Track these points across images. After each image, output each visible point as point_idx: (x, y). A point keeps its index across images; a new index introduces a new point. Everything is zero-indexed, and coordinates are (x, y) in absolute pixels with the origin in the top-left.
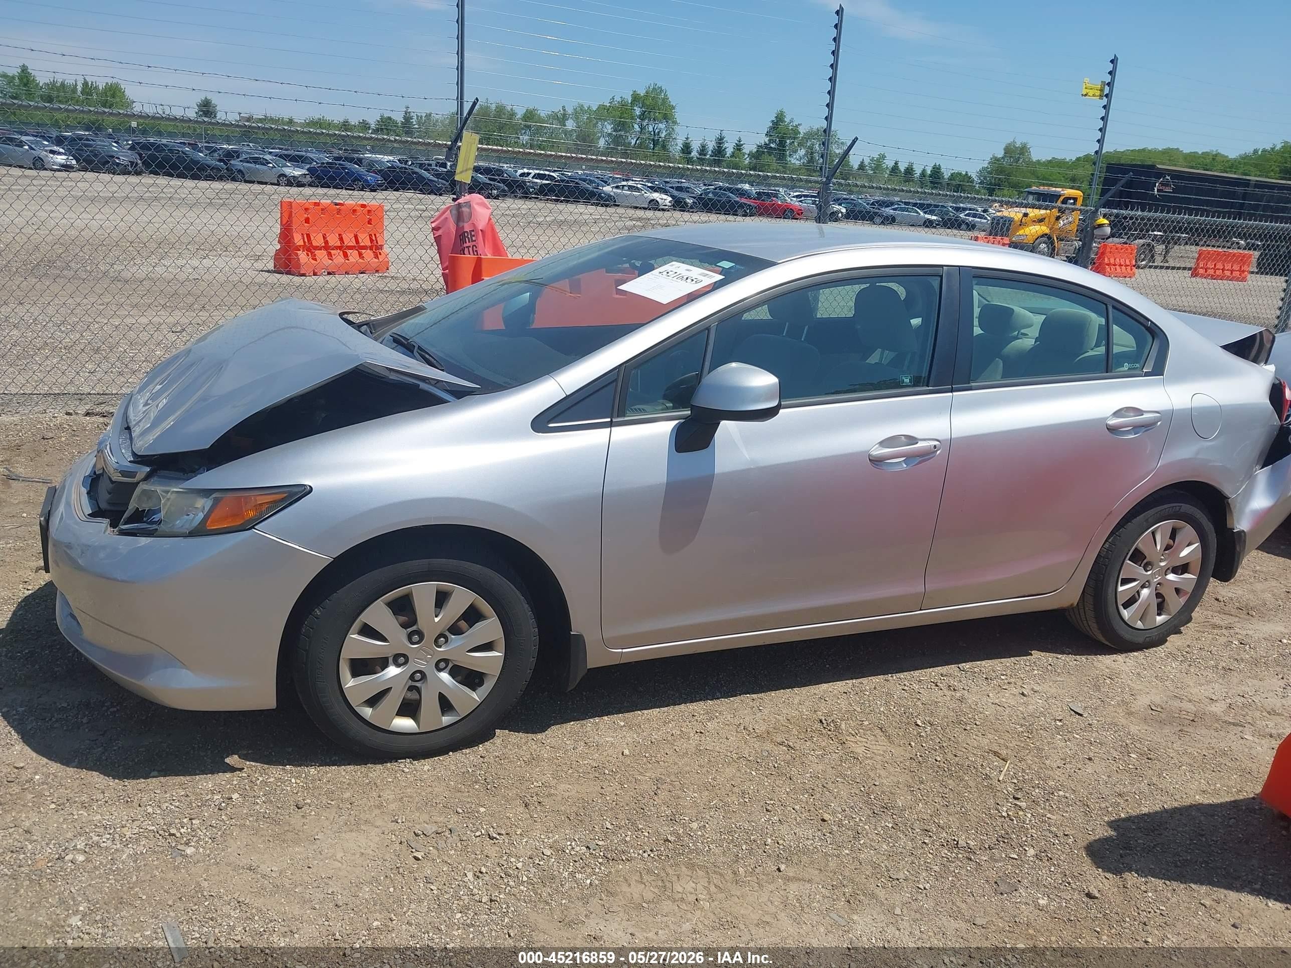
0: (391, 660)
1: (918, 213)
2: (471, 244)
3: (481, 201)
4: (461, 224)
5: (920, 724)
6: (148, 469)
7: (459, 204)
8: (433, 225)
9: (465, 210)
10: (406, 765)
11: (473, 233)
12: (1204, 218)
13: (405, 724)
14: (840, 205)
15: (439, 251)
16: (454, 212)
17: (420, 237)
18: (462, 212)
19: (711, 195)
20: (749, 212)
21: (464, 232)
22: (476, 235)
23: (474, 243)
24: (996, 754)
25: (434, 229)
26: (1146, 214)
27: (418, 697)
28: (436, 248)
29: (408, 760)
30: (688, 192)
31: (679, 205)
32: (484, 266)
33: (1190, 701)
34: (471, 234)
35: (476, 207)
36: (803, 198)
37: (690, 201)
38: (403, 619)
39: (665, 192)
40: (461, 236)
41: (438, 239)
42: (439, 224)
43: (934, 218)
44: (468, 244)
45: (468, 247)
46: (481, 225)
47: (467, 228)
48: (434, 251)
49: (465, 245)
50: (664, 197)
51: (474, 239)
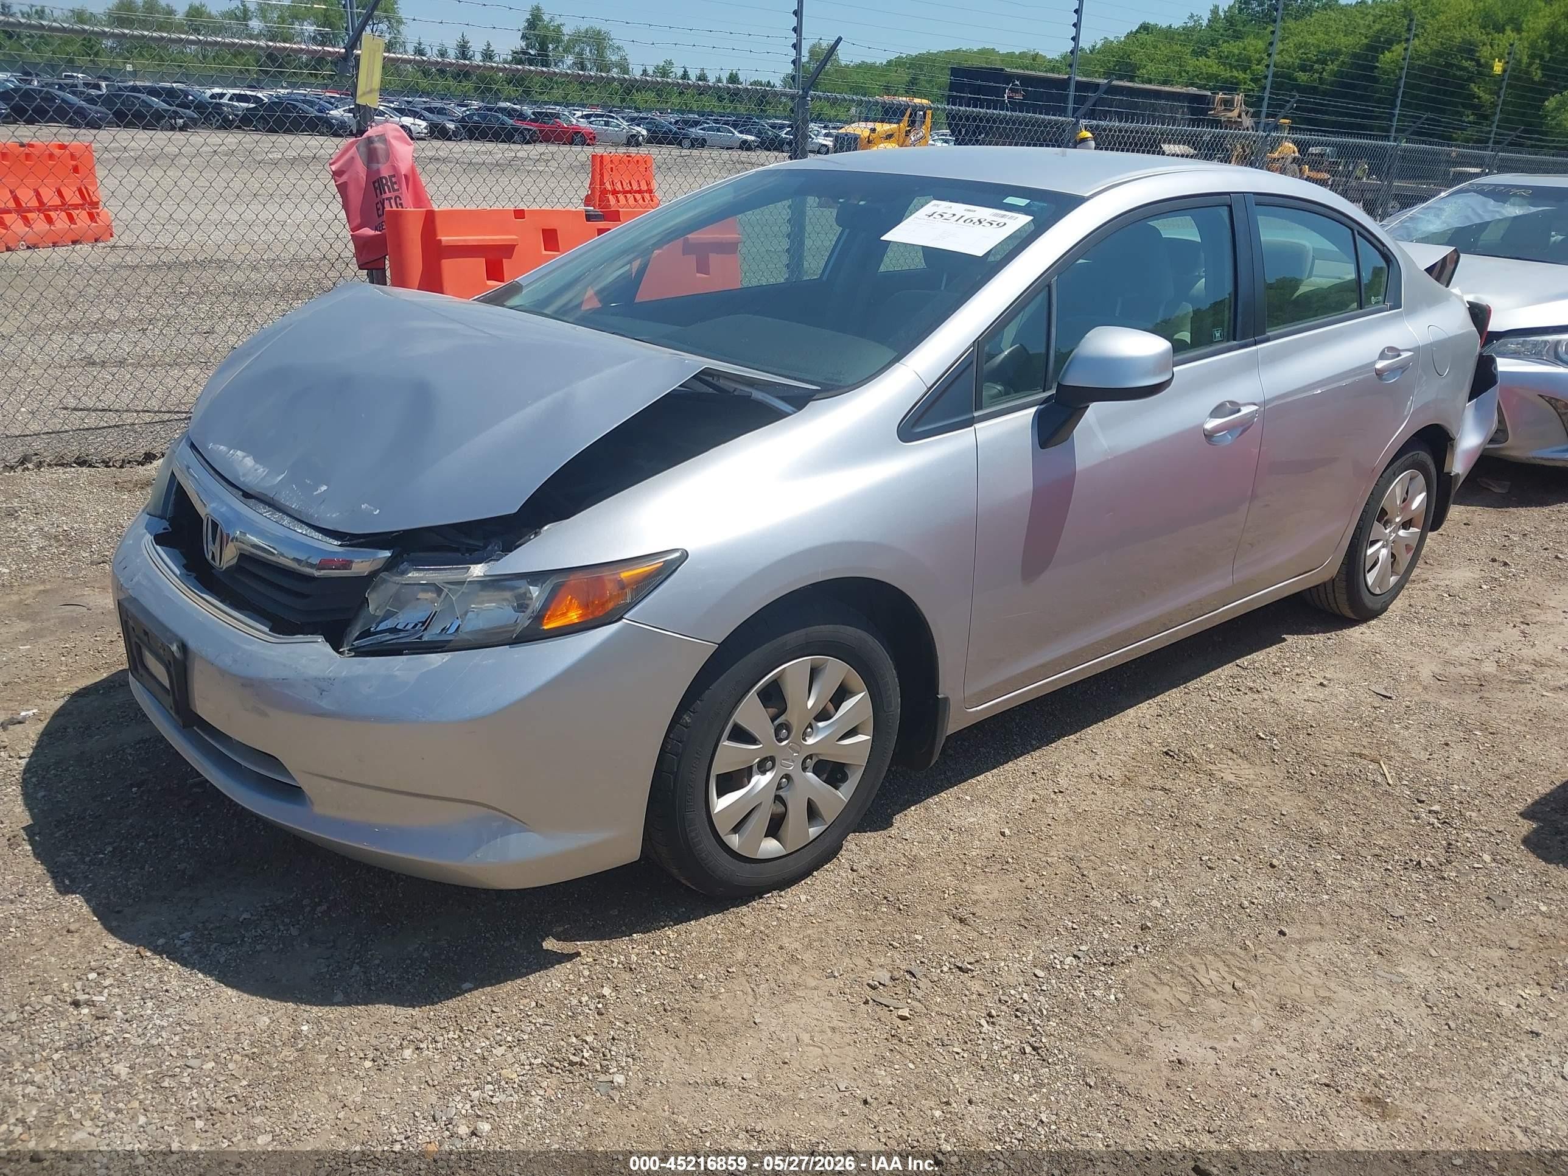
0: (755, 768)
1: (732, 133)
2: (392, 195)
3: (398, 134)
4: (375, 166)
5: (1263, 736)
6: (388, 554)
7: (369, 138)
8: (334, 168)
9: (379, 145)
10: (773, 899)
11: (394, 180)
12: (1175, 127)
13: (771, 847)
14: (639, 125)
15: (346, 206)
16: (363, 149)
17: (318, 186)
18: (375, 149)
19: (476, 118)
20: (529, 139)
21: (381, 178)
22: (398, 183)
23: (396, 193)
24: (1360, 755)
25: (337, 174)
26: (1123, 124)
27: (784, 809)
28: (340, 200)
29: (775, 893)
30: (445, 114)
31: (438, 132)
32: (439, 222)
33: (1462, 665)
34: (391, 181)
35: (393, 142)
36: (593, 119)
37: (451, 126)
38: (773, 711)
39: (415, 115)
40: (376, 184)
41: (342, 189)
42: (342, 166)
43: (752, 138)
44: (388, 195)
45: (389, 199)
46: (404, 168)
47: (385, 173)
48: (337, 206)
49: (384, 196)
50: (418, 121)
51: (396, 187)
